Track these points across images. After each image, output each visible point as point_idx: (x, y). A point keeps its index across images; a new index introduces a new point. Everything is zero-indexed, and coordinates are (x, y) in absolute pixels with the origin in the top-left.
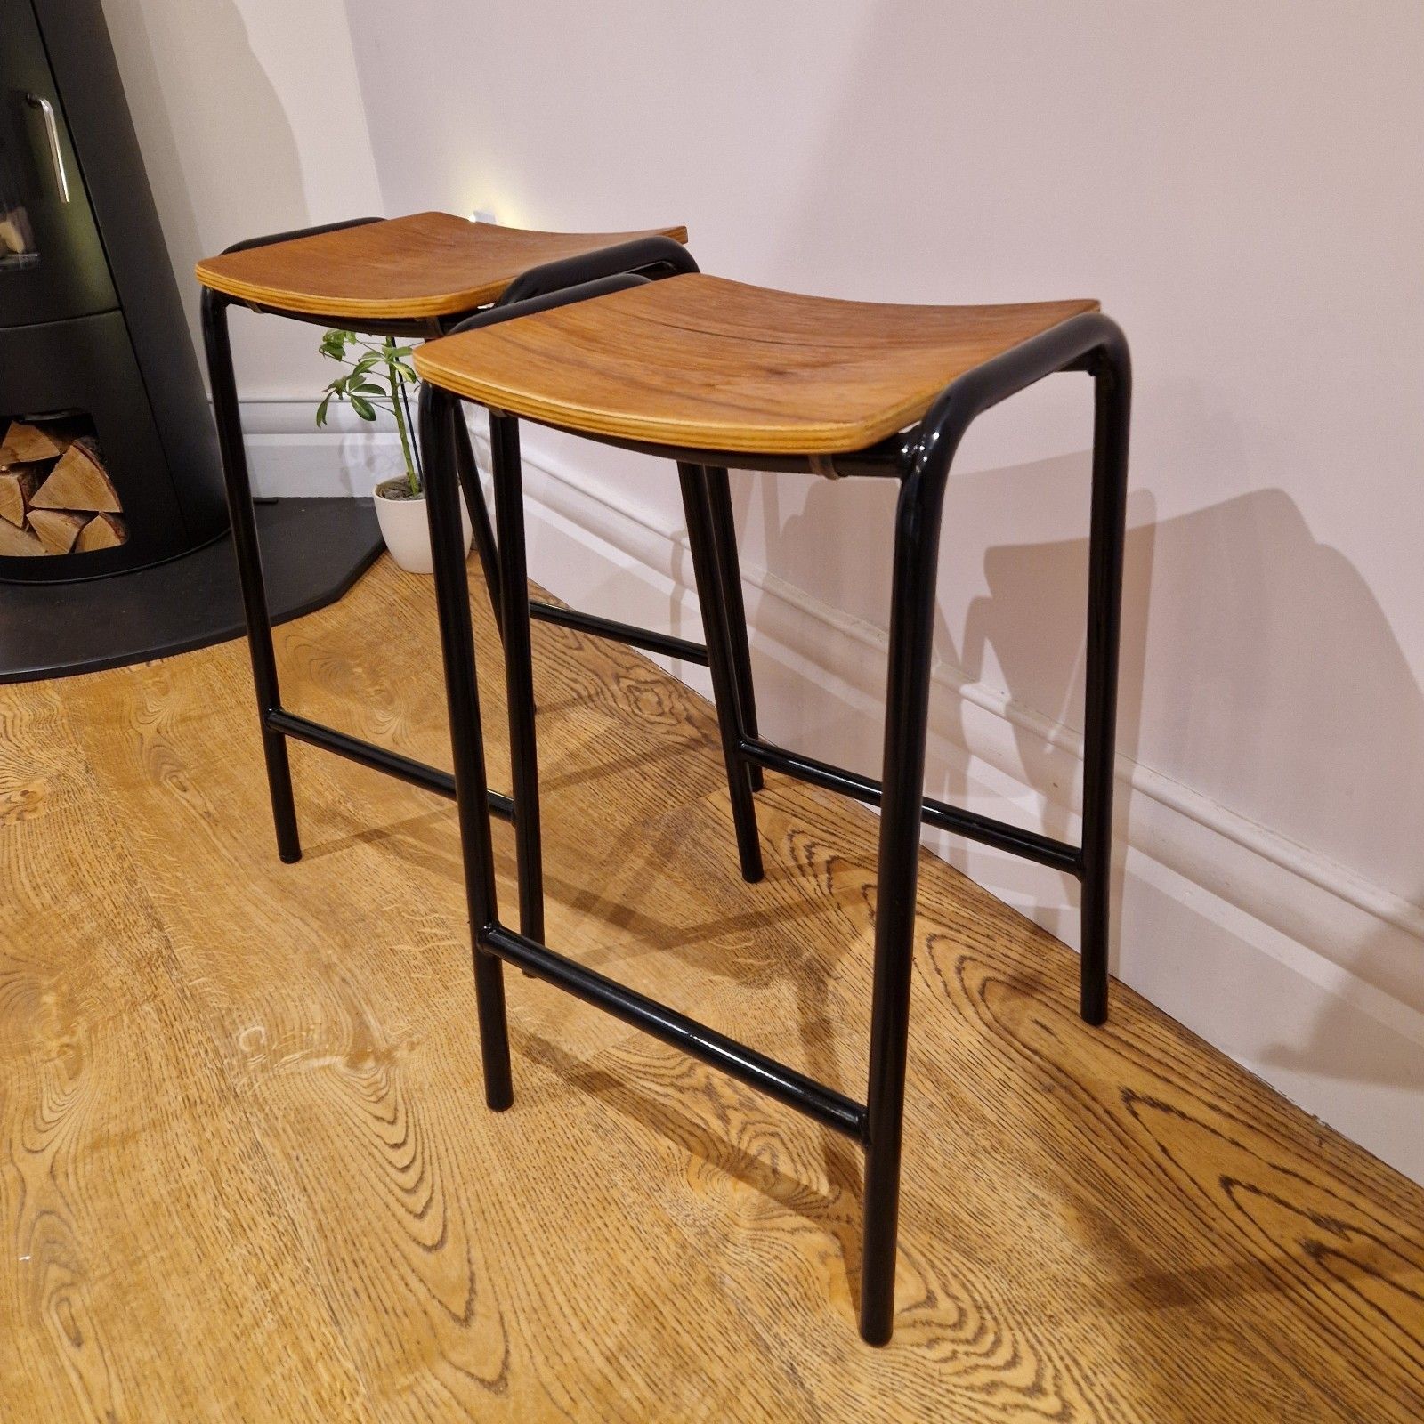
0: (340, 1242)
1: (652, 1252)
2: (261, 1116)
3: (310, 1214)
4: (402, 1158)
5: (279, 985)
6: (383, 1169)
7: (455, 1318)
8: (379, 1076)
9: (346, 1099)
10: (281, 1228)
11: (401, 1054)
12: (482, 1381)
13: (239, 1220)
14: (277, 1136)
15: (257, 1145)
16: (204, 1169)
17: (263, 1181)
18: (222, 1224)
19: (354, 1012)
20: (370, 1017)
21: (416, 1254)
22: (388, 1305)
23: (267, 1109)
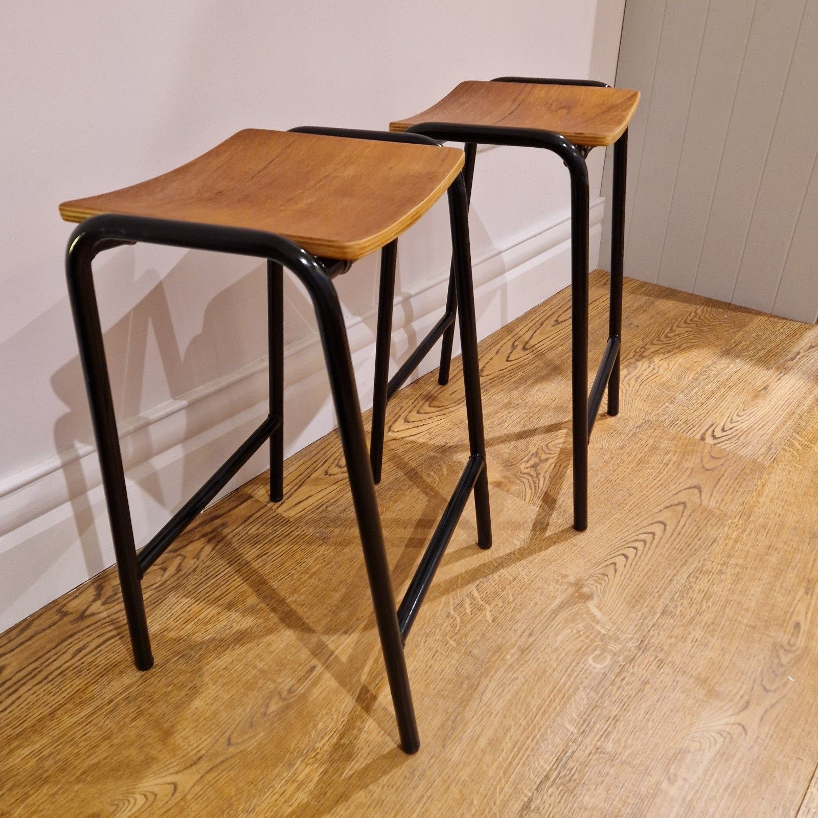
0: (684, 554)
1: (621, 464)
2: (646, 622)
3: (680, 572)
4: (631, 553)
5: (550, 671)
6: (641, 556)
7: (685, 507)
8: (591, 582)
9: (613, 589)
10: (695, 579)
11: (572, 579)
12: (700, 492)
13: (703, 598)
14: (652, 608)
15: (663, 613)
16: (691, 629)
17: (679, 599)
18: (710, 604)
19: (553, 615)
20: (553, 606)
21: (669, 529)
22: (696, 528)
23: (641, 621)
